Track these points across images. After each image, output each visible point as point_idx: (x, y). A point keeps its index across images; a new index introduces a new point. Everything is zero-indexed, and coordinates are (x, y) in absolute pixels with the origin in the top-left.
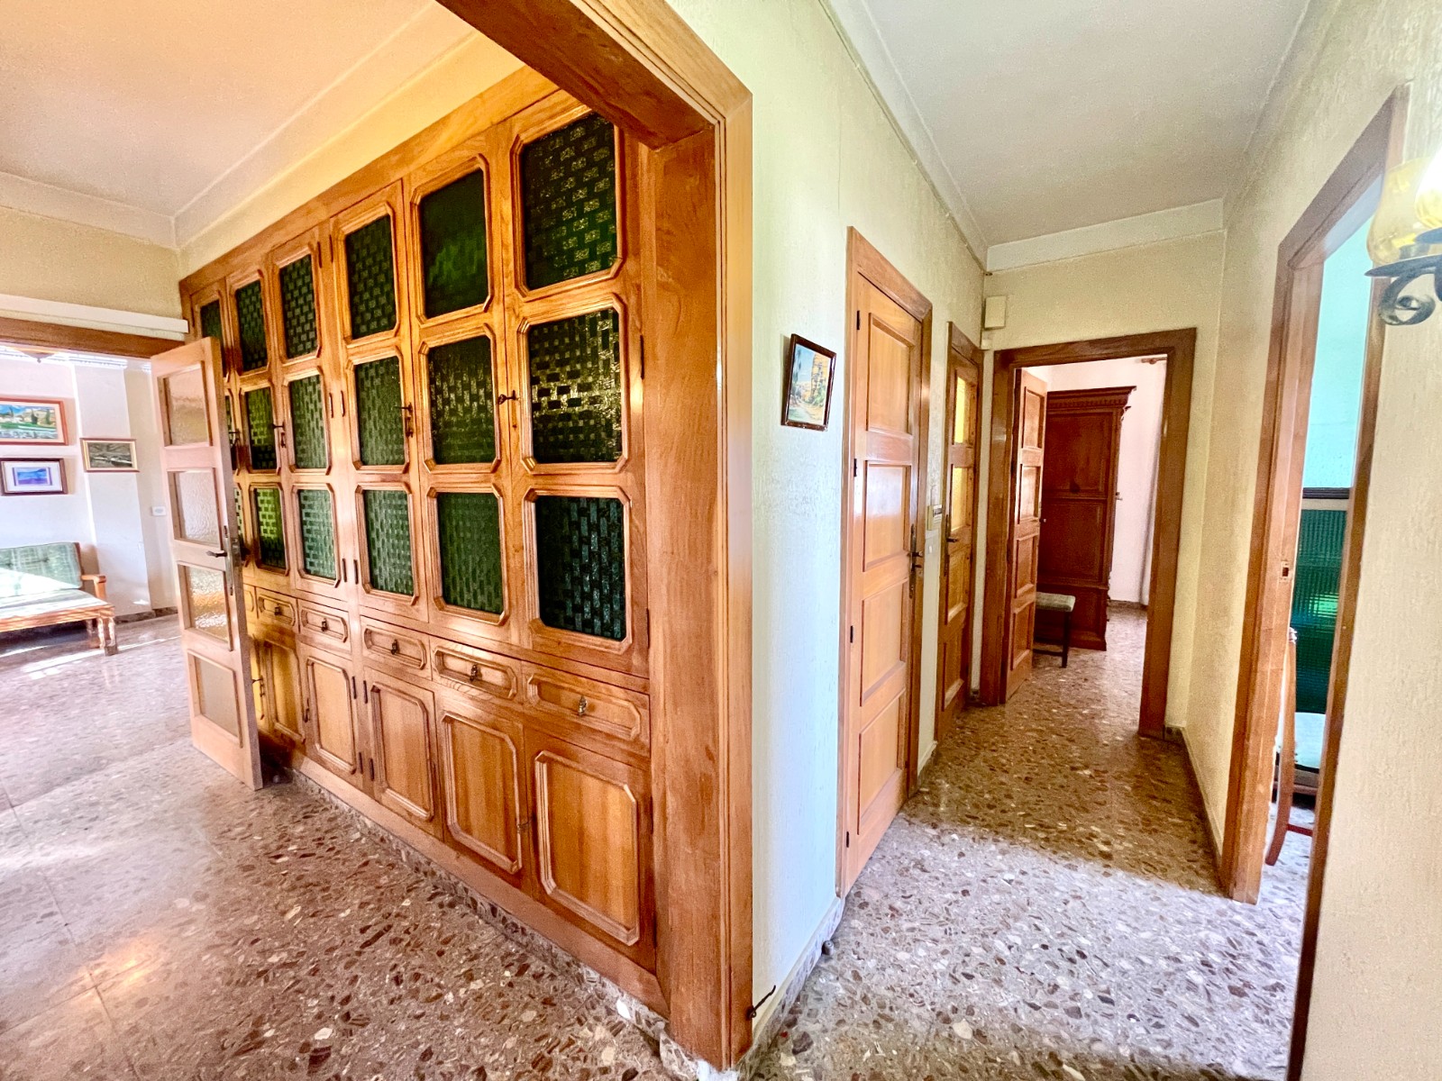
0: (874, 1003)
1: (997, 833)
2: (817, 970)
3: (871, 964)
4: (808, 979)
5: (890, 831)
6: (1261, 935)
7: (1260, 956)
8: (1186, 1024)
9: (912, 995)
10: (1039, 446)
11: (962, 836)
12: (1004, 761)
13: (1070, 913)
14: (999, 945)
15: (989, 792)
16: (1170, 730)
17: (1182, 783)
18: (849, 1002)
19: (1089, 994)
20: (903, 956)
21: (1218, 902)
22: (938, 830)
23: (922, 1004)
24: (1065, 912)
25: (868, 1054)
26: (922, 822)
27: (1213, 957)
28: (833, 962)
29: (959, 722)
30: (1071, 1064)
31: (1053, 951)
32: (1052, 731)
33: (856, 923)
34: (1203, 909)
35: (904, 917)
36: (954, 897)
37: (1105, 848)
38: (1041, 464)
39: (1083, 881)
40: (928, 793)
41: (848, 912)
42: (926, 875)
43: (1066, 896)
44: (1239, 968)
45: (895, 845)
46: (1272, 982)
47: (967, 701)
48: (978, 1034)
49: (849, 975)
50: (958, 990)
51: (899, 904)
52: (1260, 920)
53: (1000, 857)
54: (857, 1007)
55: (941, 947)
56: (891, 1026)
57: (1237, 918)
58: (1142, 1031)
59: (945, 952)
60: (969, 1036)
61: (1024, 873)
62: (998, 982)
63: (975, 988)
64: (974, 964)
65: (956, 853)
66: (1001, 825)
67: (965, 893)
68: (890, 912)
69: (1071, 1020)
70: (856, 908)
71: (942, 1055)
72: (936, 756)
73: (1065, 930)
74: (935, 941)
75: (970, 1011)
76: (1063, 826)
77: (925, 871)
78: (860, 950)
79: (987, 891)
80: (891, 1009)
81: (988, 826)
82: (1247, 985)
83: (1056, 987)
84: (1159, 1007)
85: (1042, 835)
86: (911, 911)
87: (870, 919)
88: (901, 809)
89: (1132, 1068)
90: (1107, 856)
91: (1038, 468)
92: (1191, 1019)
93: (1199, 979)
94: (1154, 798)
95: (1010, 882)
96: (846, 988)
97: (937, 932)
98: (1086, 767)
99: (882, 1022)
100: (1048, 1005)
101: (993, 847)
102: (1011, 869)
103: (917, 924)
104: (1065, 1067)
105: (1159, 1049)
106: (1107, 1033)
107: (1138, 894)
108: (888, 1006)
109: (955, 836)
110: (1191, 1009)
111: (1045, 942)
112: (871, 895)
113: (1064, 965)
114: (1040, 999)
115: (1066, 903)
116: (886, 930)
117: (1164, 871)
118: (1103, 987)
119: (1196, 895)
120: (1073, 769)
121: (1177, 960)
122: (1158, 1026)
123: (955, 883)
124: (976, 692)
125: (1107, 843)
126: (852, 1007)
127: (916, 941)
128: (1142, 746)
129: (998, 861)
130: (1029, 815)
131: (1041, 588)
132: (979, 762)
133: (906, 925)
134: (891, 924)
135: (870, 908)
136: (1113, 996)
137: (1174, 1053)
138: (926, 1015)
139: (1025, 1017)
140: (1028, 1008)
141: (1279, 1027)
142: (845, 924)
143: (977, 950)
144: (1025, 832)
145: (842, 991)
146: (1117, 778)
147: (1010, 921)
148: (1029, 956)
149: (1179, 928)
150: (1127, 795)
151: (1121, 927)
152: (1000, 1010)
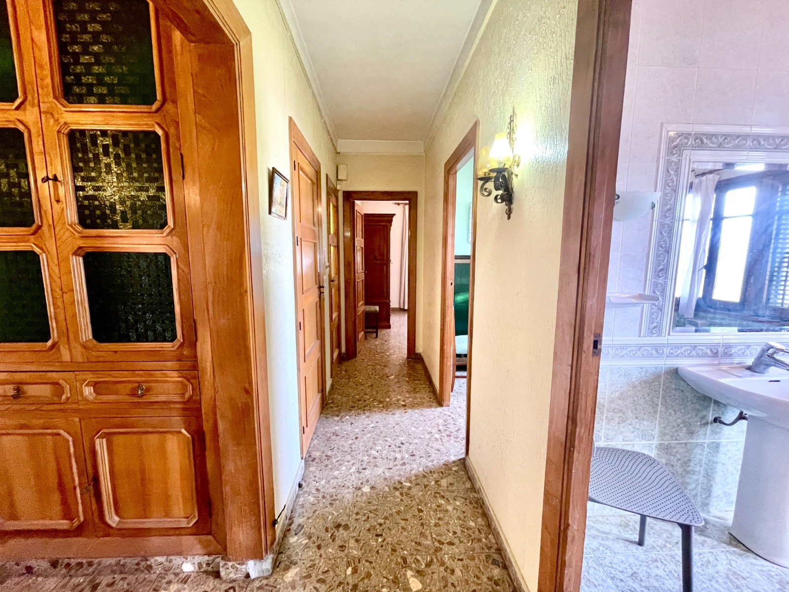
0: (328, 497)
1: (364, 410)
2: (298, 496)
3: (323, 482)
4: (295, 501)
5: (318, 425)
6: (453, 416)
7: (453, 422)
8: (437, 452)
9: (344, 486)
10: (362, 238)
11: (350, 416)
12: (361, 381)
13: (396, 431)
14: (374, 452)
15: (358, 395)
16: (417, 354)
17: (423, 372)
18: (316, 502)
19: (407, 456)
20: (336, 473)
21: (439, 409)
22: (340, 417)
23: (348, 487)
24: (394, 431)
25: (330, 517)
26: (332, 415)
27: (441, 428)
28: (305, 490)
29: (339, 369)
30: (406, 482)
31: (393, 446)
32: (377, 364)
33: (312, 469)
34: (436, 413)
35: (333, 457)
36: (352, 441)
37: (403, 403)
38: (363, 246)
39: (398, 417)
40: (332, 403)
41: (307, 466)
42: (339, 437)
43: (394, 425)
44: (448, 428)
45: (322, 429)
46: (457, 429)
47: (342, 359)
48: (372, 488)
49: (314, 491)
50: (362, 475)
51: (330, 453)
52: (451, 411)
53: (367, 419)
54: (321, 502)
55: (351, 463)
56: (337, 502)
57: (445, 412)
58: (425, 460)
59: (353, 464)
60: (369, 490)
61: (377, 422)
62: (376, 466)
63: (367, 472)
64: (365, 463)
65: (349, 423)
66: (365, 406)
67: (356, 438)
68: (326, 458)
69: (403, 467)
70: (310, 463)
71: (361, 502)
72: (332, 386)
73: (395, 437)
74: (348, 462)
75: (367, 481)
76: (388, 400)
77: (338, 436)
78: (317, 479)
79: (365, 434)
80: (336, 496)
81: (360, 408)
82: (451, 432)
83: (396, 458)
84: (428, 450)
85: (381, 406)
86: (336, 454)
87: (318, 464)
88: (321, 413)
89: (424, 473)
90: (404, 406)
91: (362, 248)
92: (438, 450)
93: (437, 436)
94: (416, 380)
95: (373, 427)
96: (314, 497)
97: (349, 457)
98: (392, 375)
99: (333, 502)
100: (395, 466)
101: (364, 416)
102: (372, 422)
103: (339, 458)
104: (404, 484)
105: (431, 463)
106: (415, 466)
107: (416, 415)
108: (334, 495)
109: (347, 417)
110: (437, 447)
111: (389, 444)
112: (316, 454)
113: (397, 449)
114: (391, 465)
115: (394, 427)
116: (326, 466)
117: (422, 404)
118: (411, 451)
119: (433, 409)
120: (387, 377)
121: (431, 433)
122: (429, 456)
123: (351, 436)
124: (344, 354)
125: (404, 401)
126: (318, 503)
127: (340, 465)
128: (409, 363)
129: (367, 421)
130: (375, 399)
131: (366, 304)
132: (351, 384)
133: (334, 461)
134: (328, 462)
135: (317, 459)
136: (414, 453)
137: (435, 463)
138: (351, 491)
139: (387, 474)
140: (388, 470)
141: (461, 441)
142: (307, 471)
143: (365, 458)
144: (374, 407)
145: (312, 499)
146: (403, 376)
147: (376, 442)
148: (385, 452)
149: (430, 422)
150: (408, 382)
151: (413, 429)
152: (378, 475)
